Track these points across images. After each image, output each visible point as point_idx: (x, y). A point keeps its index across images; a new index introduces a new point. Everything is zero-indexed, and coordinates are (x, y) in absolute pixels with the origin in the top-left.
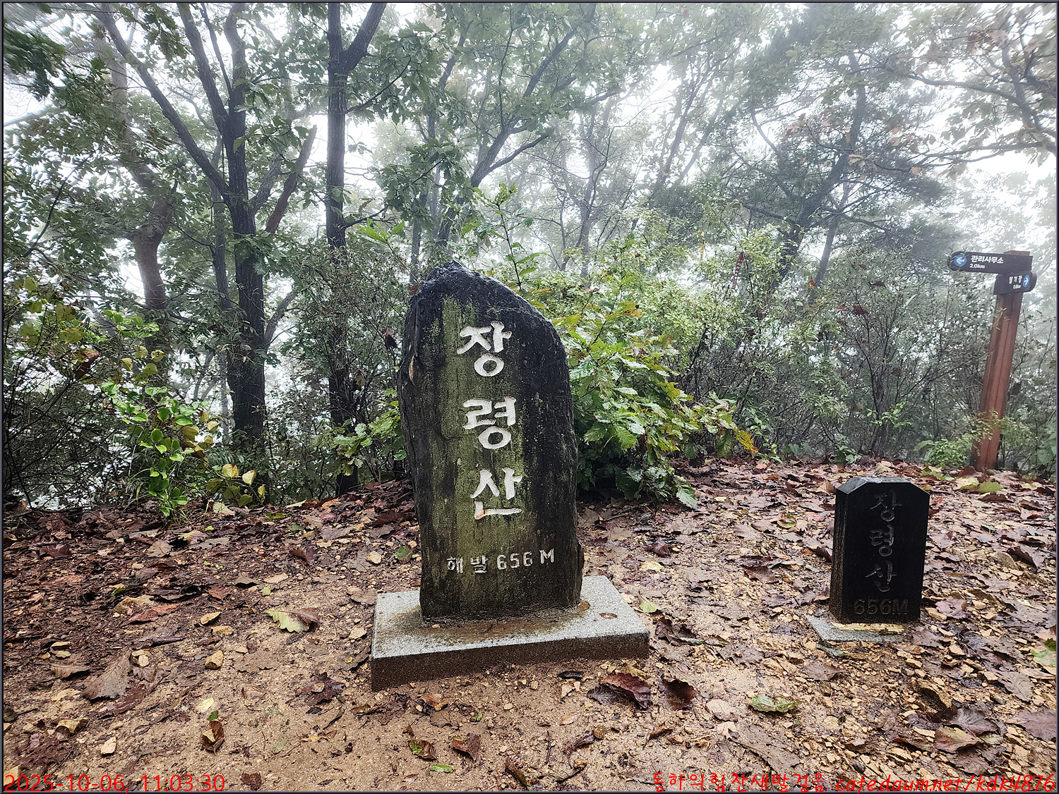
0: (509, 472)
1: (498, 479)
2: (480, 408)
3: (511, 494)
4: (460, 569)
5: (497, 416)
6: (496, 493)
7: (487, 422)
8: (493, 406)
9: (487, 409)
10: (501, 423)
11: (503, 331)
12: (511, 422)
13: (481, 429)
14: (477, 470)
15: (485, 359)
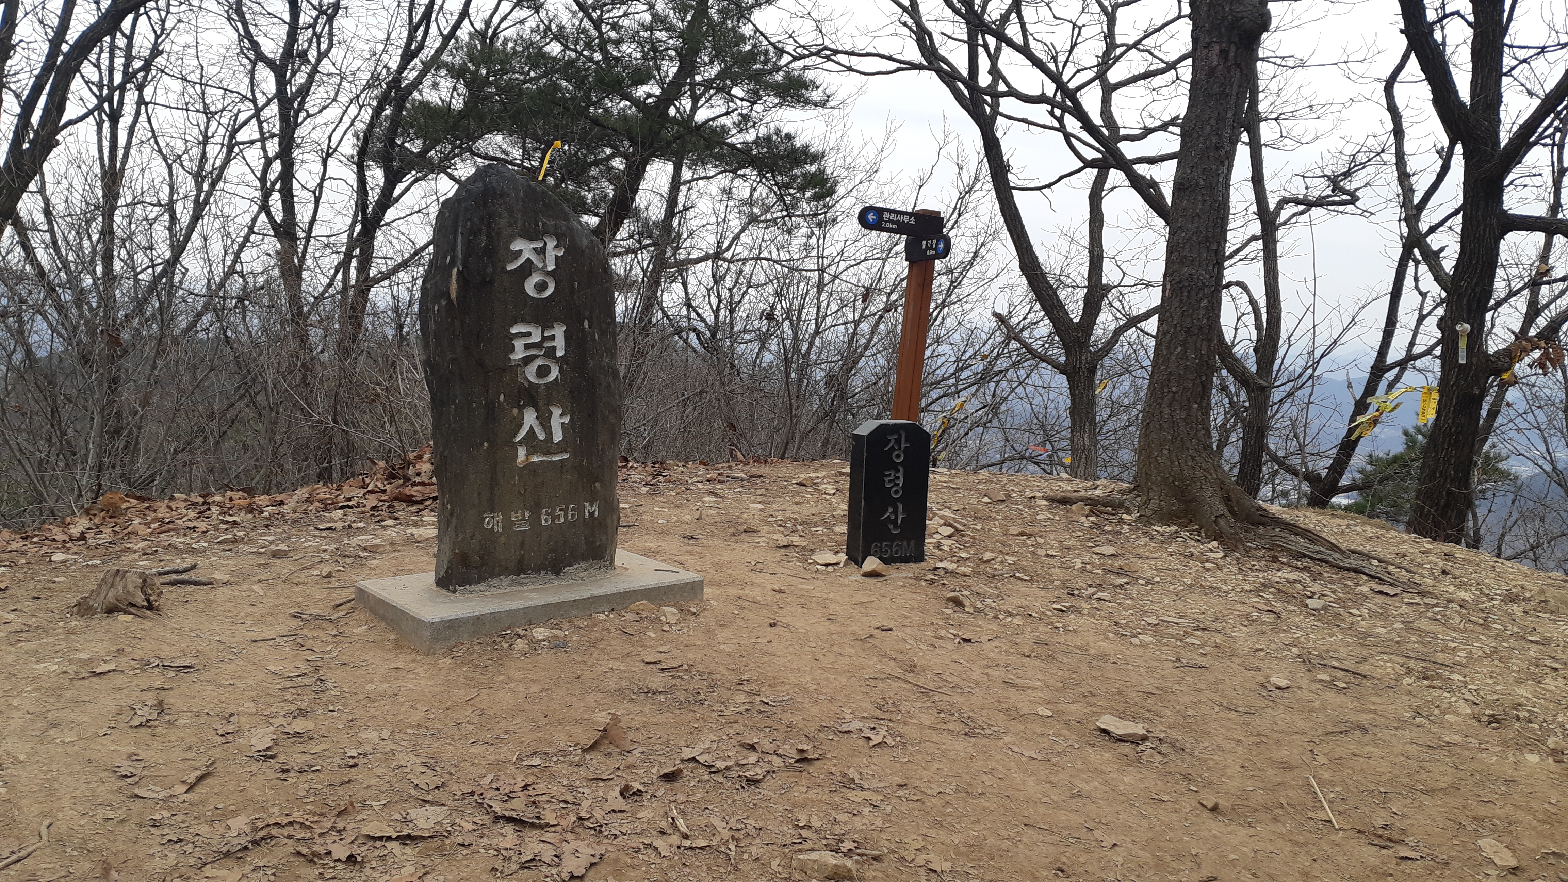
0: (556, 412)
1: (544, 420)
2: (529, 334)
3: (558, 437)
4: (499, 528)
5: (547, 345)
6: (541, 436)
7: (532, 352)
8: (543, 332)
9: (536, 338)
10: (551, 353)
11: (556, 247)
12: (560, 353)
13: (527, 360)
14: (521, 409)
15: (535, 278)
